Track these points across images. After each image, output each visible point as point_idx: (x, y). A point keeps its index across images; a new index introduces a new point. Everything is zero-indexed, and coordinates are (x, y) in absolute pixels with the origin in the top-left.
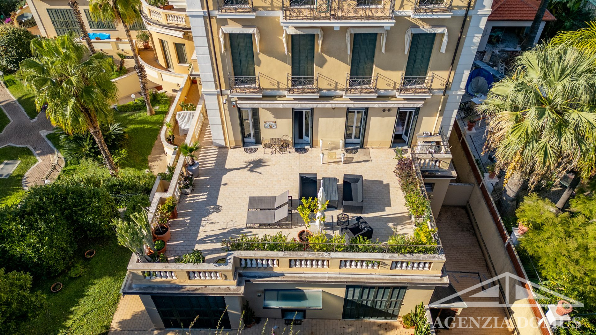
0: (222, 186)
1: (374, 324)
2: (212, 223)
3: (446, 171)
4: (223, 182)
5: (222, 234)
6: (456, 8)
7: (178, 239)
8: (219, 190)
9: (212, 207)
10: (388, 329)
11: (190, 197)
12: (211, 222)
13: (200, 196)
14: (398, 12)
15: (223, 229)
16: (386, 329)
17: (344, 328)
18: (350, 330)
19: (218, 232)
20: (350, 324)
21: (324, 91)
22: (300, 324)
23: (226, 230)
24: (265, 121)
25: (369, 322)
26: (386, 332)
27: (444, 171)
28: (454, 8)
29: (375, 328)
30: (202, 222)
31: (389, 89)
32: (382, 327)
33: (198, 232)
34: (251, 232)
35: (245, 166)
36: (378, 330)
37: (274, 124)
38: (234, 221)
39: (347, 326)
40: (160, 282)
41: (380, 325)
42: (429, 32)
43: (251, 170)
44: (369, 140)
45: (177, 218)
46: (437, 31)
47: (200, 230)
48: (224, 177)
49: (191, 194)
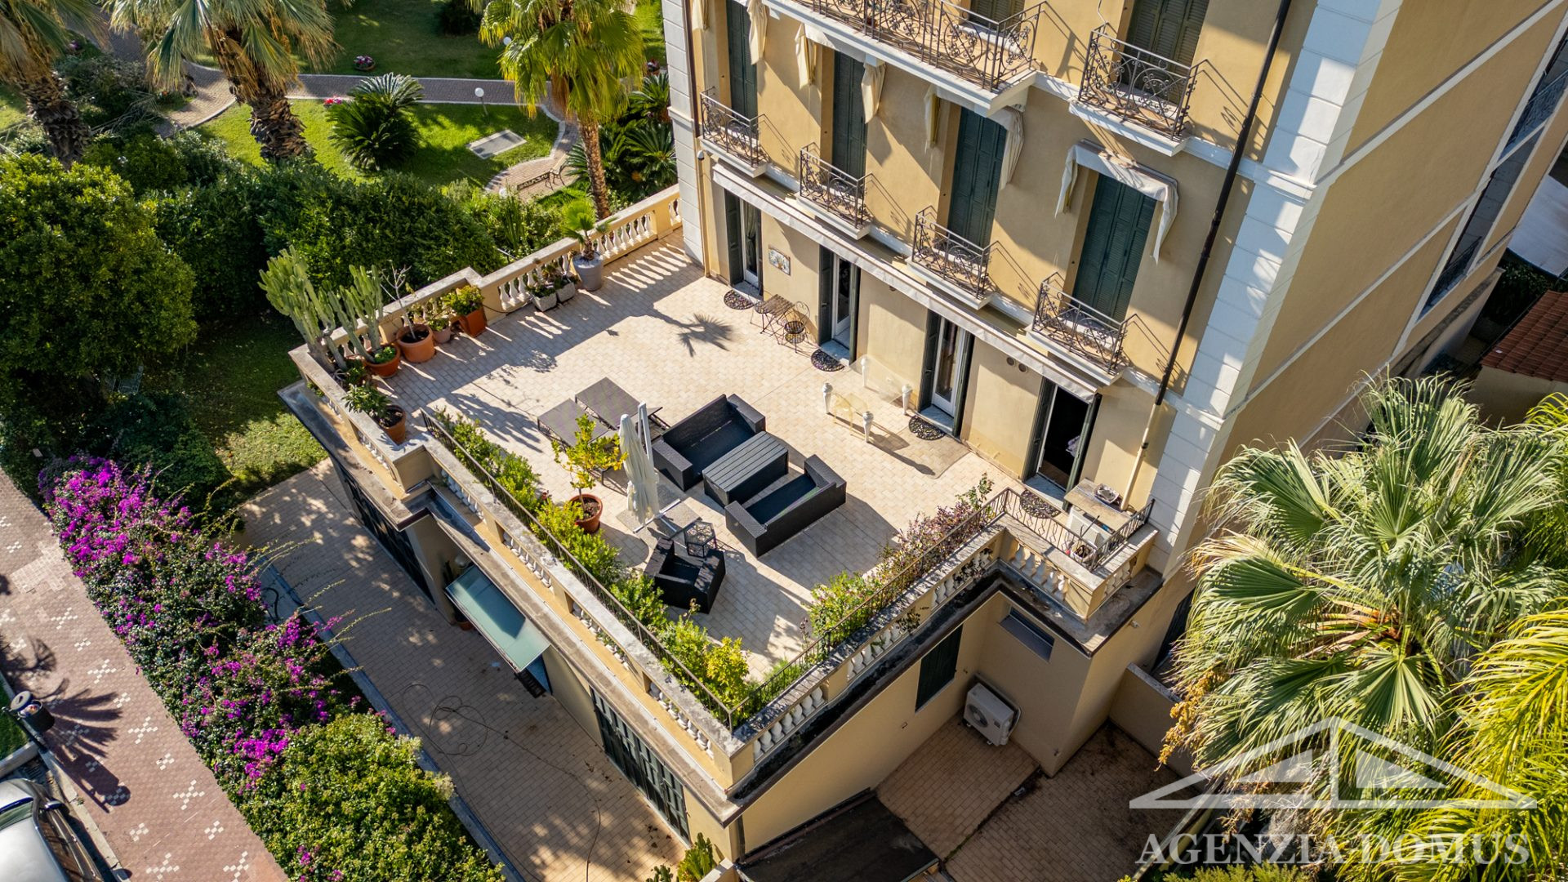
0: (605, 333)
1: (647, 815)
2: (508, 382)
3: (1078, 620)
4: (613, 328)
5: (498, 411)
6: (1210, 138)
7: (433, 371)
8: (593, 335)
9: (544, 356)
10: (656, 850)
11: (537, 318)
12: (509, 378)
13: (551, 325)
14: (1053, 81)
15: (509, 404)
16: (654, 845)
17: (591, 770)
18: (594, 785)
19: (495, 403)
20: (608, 774)
21: (882, 231)
22: (536, 696)
23: (512, 410)
24: (772, 245)
25: (642, 805)
26: (649, 851)
27: (1070, 615)
28: (1205, 135)
29: (639, 825)
30: (499, 370)
31: (1024, 306)
32: (653, 834)
33: (471, 380)
34: (537, 440)
35: (687, 322)
36: (639, 834)
37: (786, 262)
38: (541, 403)
39: (597, 774)
40: (326, 414)
41: (653, 828)
42: (1119, 179)
43: (685, 339)
44: (974, 425)
45: (475, 337)
46: (1142, 185)
47: (477, 381)
48: (630, 318)
49: (545, 312)
